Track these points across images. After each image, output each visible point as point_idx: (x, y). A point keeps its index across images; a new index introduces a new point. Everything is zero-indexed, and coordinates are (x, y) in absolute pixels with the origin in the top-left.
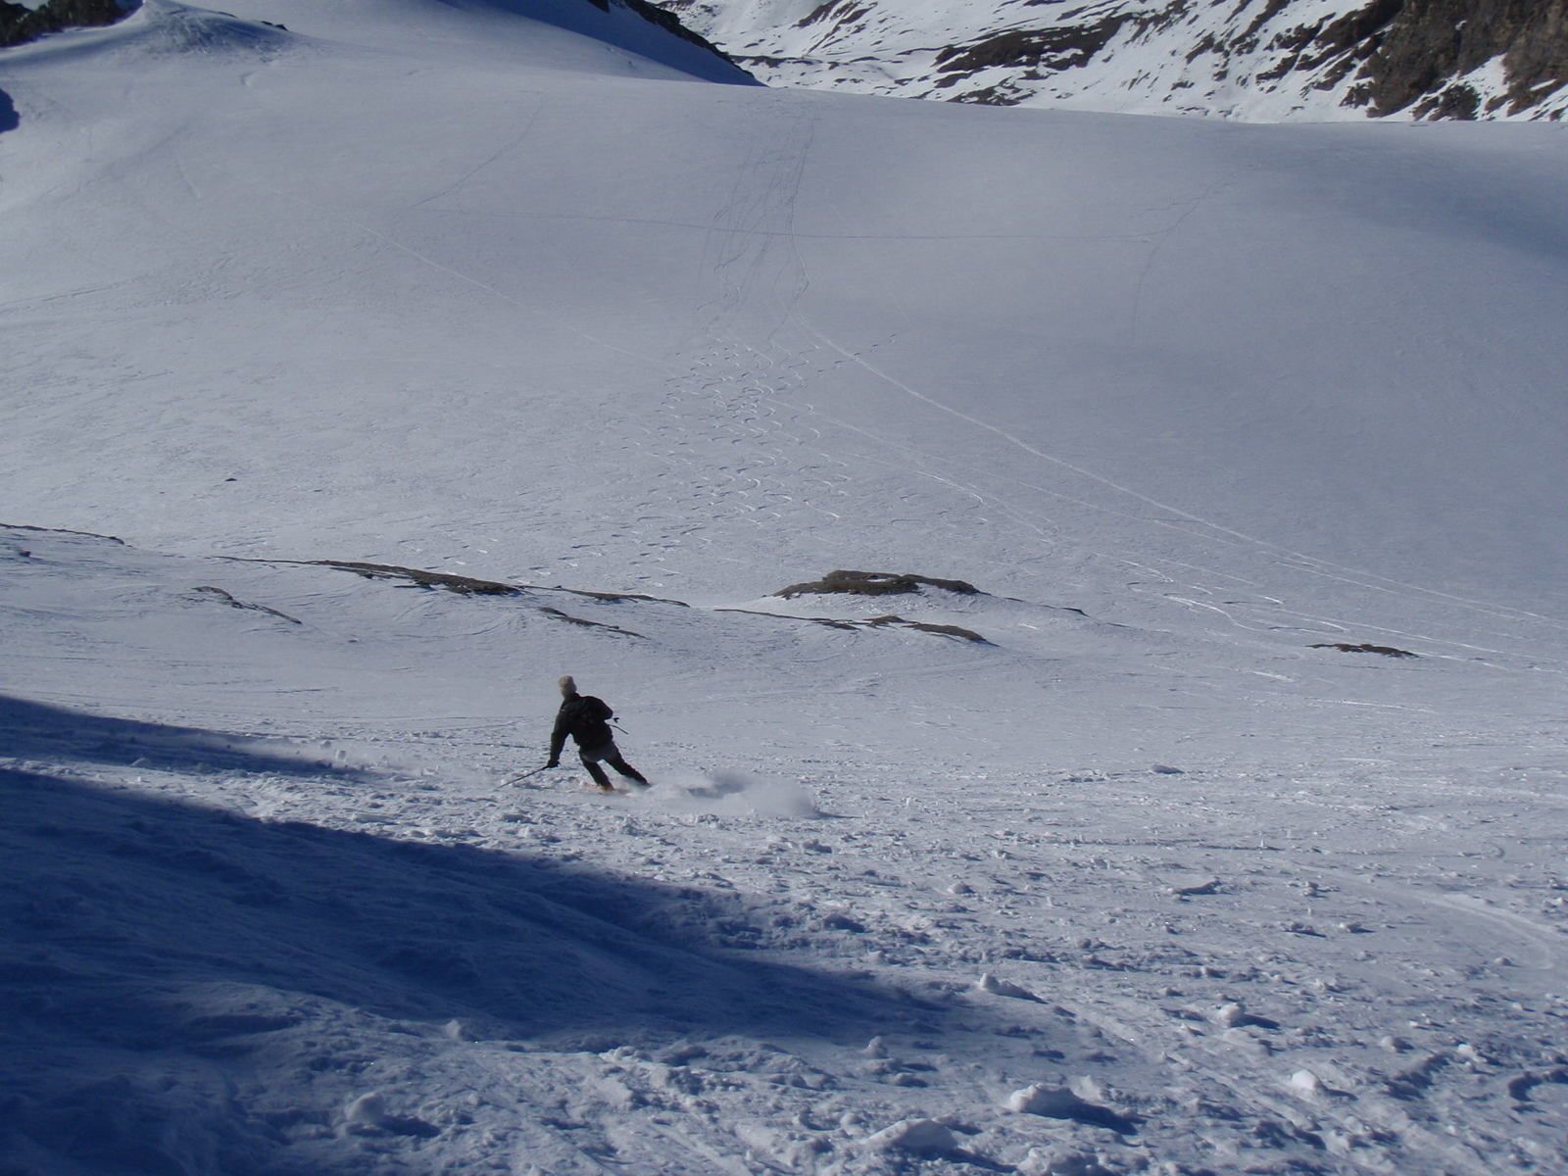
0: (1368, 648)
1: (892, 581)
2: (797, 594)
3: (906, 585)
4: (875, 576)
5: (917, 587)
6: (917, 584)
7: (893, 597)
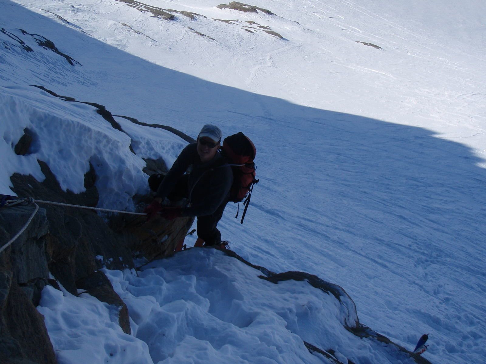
0: (371, 45)
1: (250, 8)
2: (224, 8)
3: (254, 9)
4: (245, 5)
5: (256, 11)
6: (257, 10)
7: (250, 13)
